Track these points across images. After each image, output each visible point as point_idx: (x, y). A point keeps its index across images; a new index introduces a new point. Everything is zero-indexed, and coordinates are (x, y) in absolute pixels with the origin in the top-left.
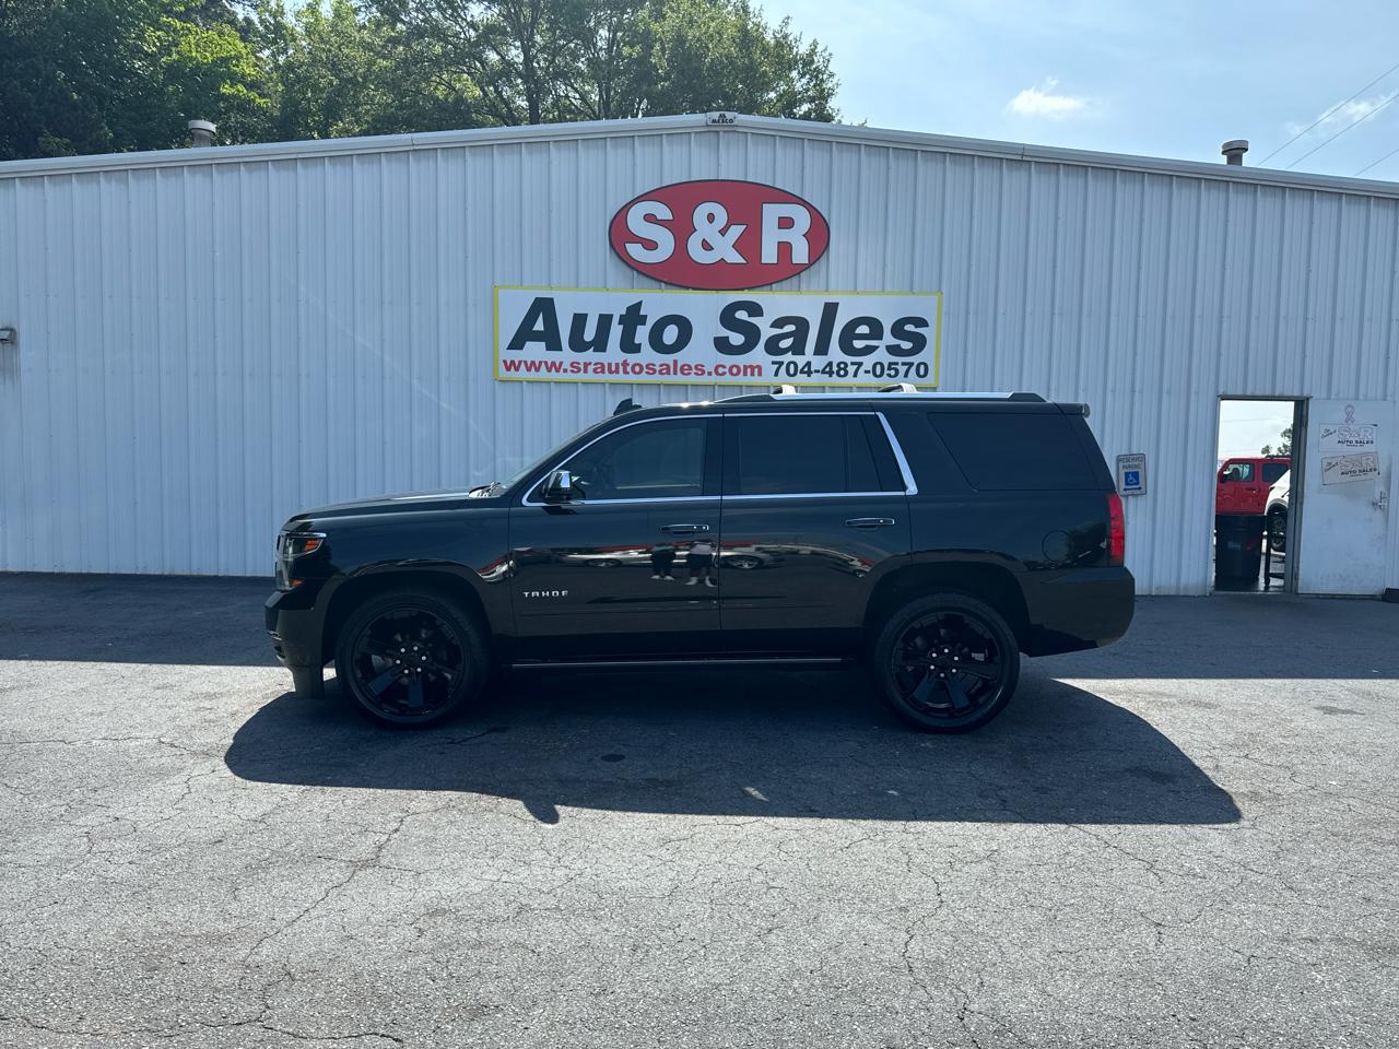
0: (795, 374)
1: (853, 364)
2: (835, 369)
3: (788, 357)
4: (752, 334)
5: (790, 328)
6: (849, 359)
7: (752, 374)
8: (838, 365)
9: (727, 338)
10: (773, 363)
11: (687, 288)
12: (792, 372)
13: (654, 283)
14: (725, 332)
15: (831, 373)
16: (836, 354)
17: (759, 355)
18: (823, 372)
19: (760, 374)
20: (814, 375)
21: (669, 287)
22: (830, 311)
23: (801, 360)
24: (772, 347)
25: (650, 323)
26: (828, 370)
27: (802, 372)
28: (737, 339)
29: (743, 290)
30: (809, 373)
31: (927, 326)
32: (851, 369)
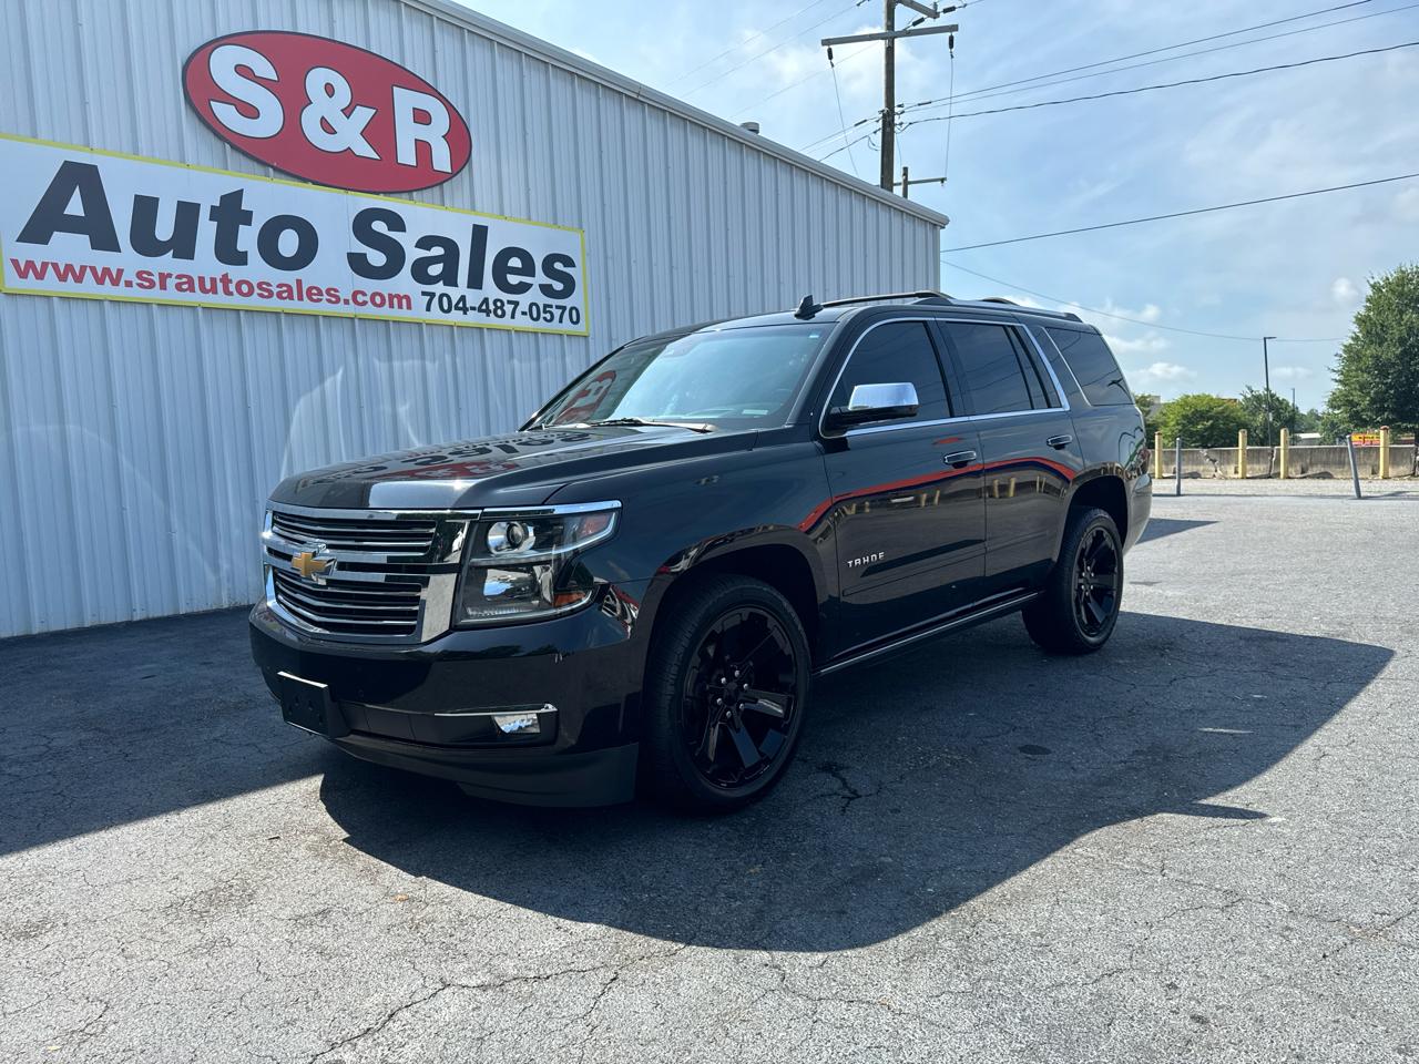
0: (449, 311)
1: (509, 302)
2: (492, 307)
3: (439, 288)
4: (395, 254)
5: (438, 251)
6: (505, 297)
7: (400, 307)
8: (495, 302)
9: (365, 255)
10: (424, 293)
11: (305, 180)
12: (446, 307)
13: (257, 167)
14: (360, 248)
15: (488, 312)
16: (490, 289)
17: (404, 282)
18: (480, 310)
19: (409, 307)
20: (470, 312)
21: (278, 175)
22: (480, 234)
23: (455, 294)
24: (420, 271)
25: (258, 222)
26: (483, 307)
27: (457, 308)
28: (377, 258)
29: (377, 193)
30: (465, 310)
31: (574, 266)
32: (508, 308)
